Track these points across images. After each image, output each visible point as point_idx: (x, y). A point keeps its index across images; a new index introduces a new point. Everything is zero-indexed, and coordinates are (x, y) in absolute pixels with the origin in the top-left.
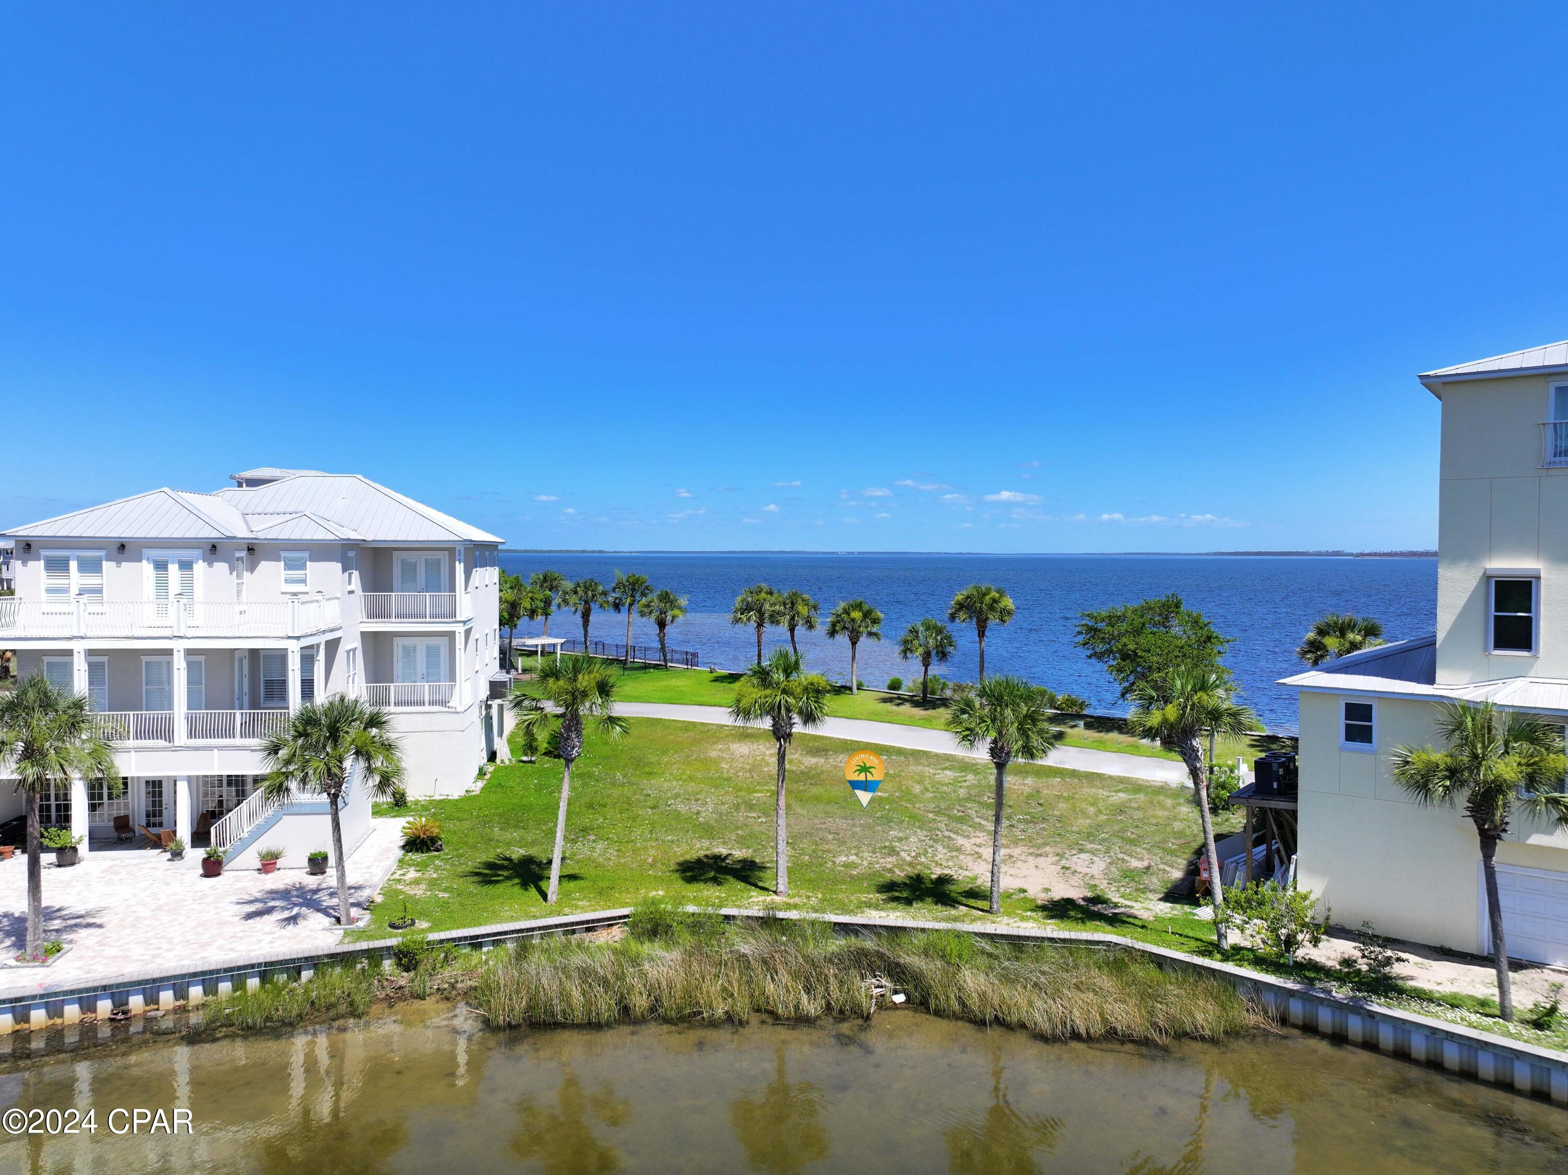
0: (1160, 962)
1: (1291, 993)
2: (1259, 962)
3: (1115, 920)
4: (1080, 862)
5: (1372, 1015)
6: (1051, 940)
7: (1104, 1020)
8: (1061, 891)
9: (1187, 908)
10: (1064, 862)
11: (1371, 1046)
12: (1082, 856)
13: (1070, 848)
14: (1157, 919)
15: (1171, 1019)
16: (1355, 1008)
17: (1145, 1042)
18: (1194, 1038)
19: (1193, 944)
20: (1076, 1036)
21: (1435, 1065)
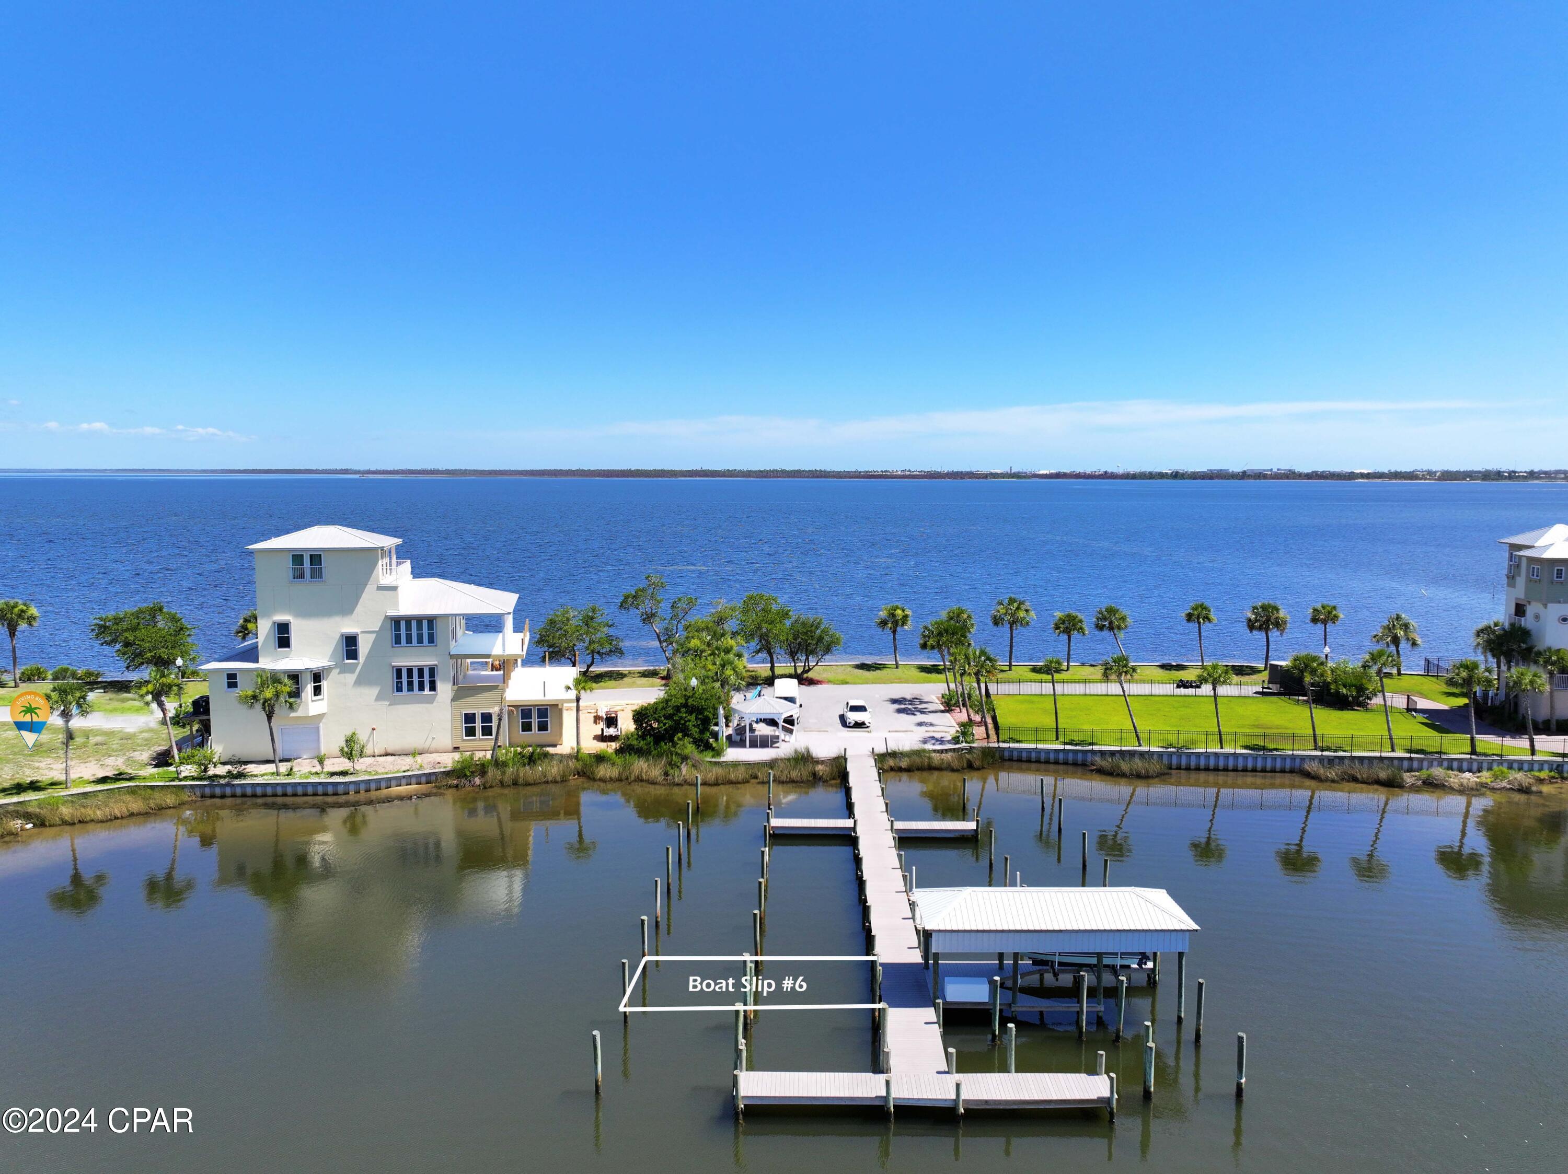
0: (152, 787)
1: (205, 786)
2: (193, 779)
3: (131, 779)
4: (110, 761)
5: (233, 785)
6: (99, 791)
7: (128, 811)
8: (101, 774)
9: (165, 768)
10: (101, 763)
11: (234, 796)
12: (111, 758)
13: (103, 756)
14: (150, 775)
15: (157, 805)
16: (228, 784)
17: (147, 813)
18: (166, 809)
19: (167, 779)
20: (116, 818)
21: (254, 796)
